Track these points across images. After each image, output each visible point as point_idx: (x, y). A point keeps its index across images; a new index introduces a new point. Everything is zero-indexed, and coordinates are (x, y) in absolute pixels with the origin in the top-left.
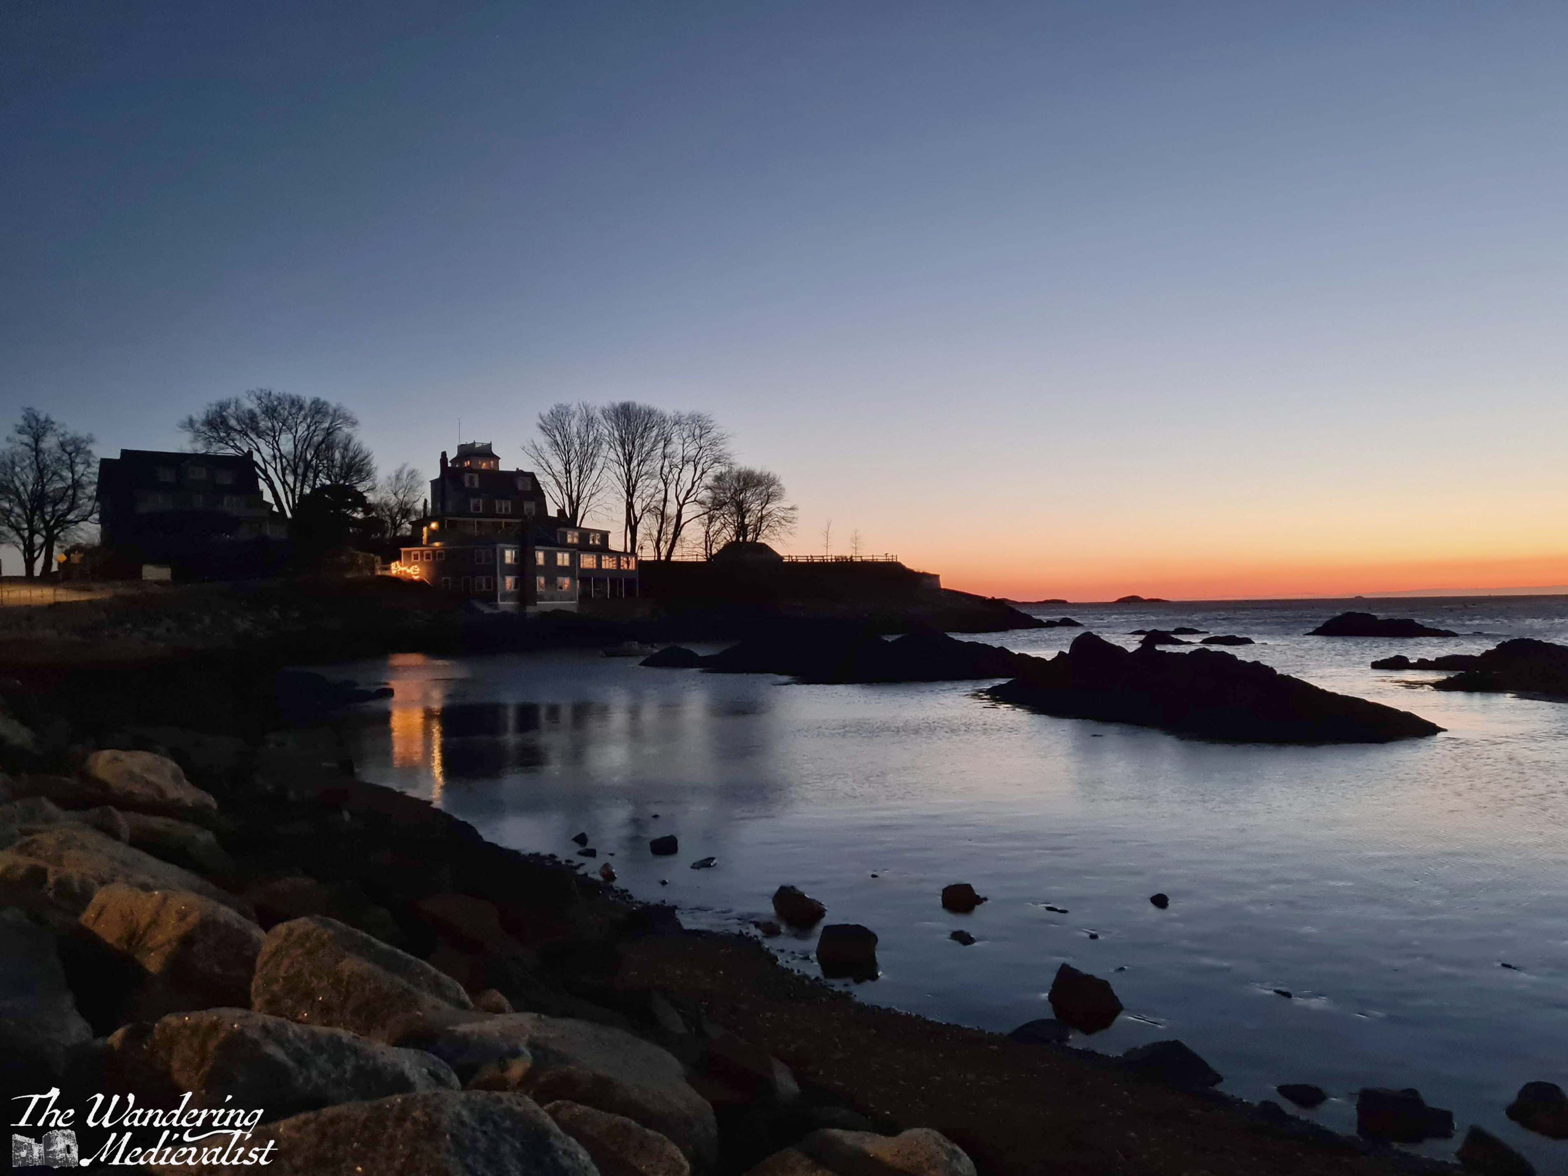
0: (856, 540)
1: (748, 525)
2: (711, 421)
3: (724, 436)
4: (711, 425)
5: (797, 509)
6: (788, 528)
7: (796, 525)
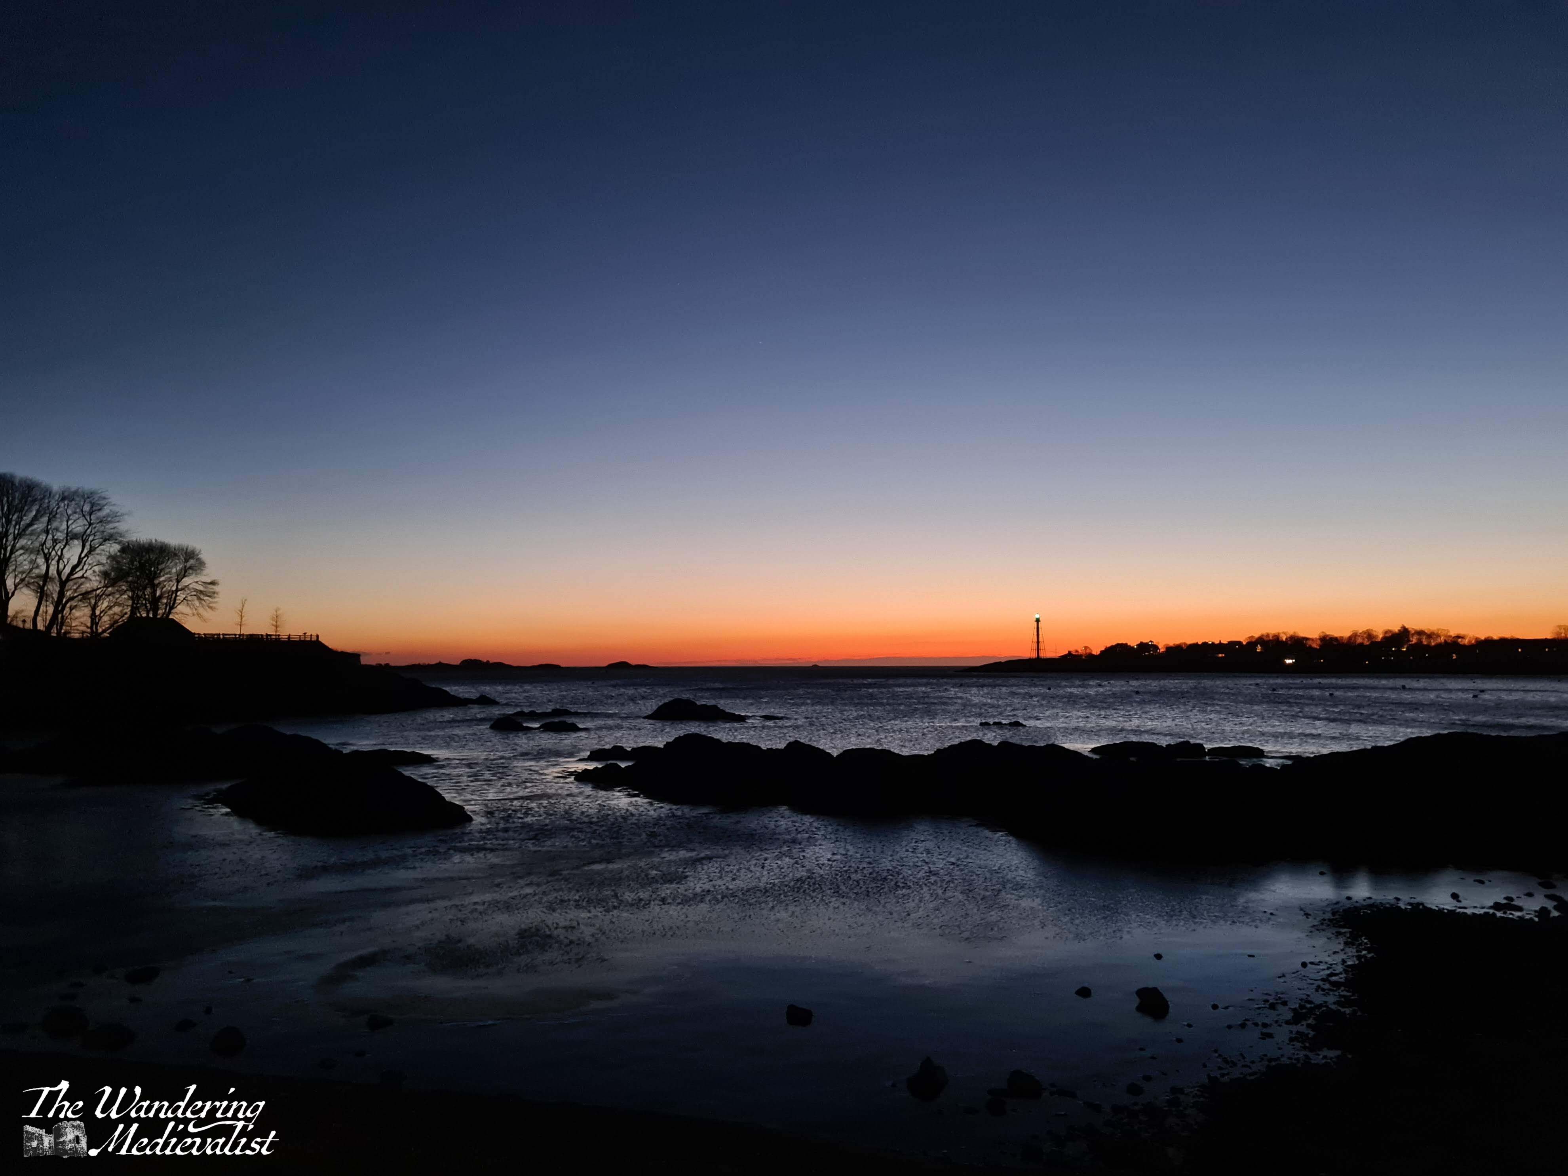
0: (276, 618)
1: (161, 597)
2: (104, 498)
3: (118, 514)
4: (103, 502)
5: (218, 584)
6: (208, 602)
7: (216, 600)
